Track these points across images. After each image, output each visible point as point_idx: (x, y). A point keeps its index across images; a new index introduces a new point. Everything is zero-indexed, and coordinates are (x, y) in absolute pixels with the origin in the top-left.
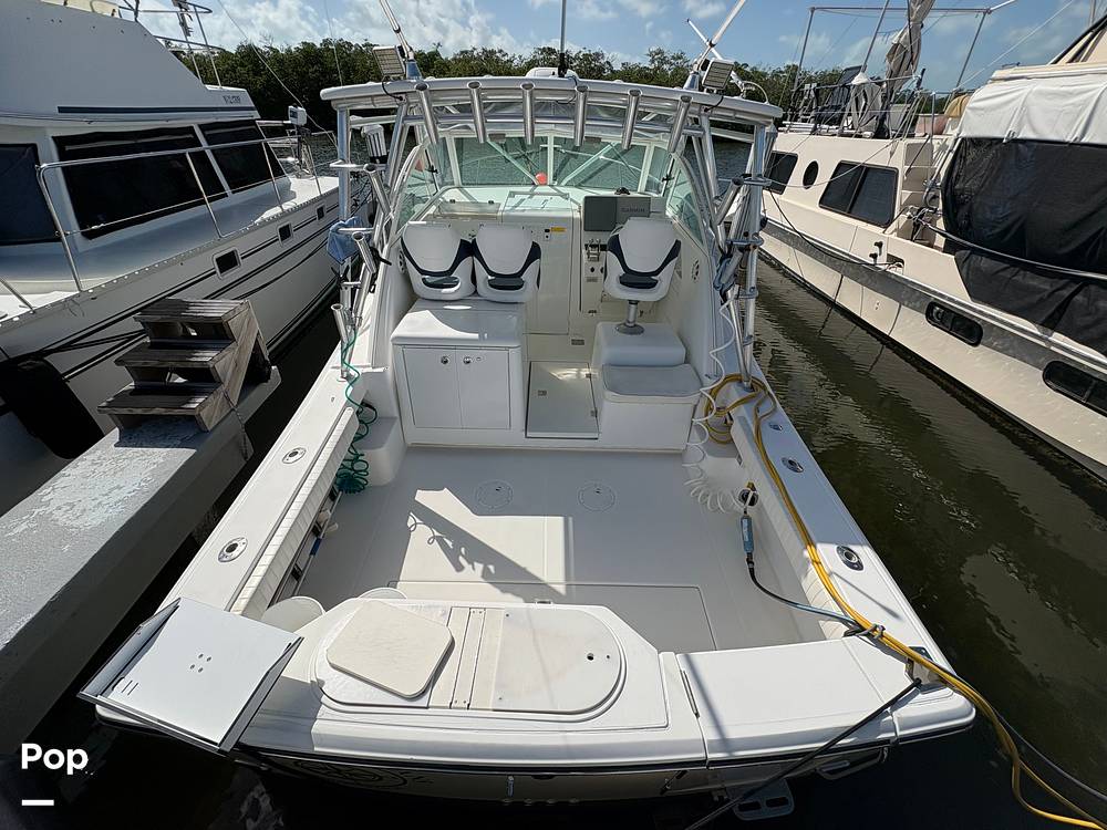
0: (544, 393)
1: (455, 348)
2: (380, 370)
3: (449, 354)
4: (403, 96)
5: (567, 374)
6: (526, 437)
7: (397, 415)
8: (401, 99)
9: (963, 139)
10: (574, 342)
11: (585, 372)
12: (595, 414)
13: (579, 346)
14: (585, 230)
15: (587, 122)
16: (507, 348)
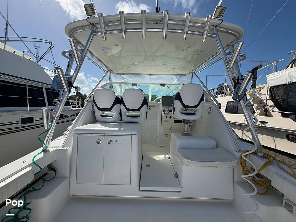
0: (149, 166)
1: (105, 135)
2: (66, 148)
3: (101, 138)
4: (94, 24)
5: (160, 158)
6: (140, 190)
7: (68, 176)
8: (93, 25)
9: (270, 87)
10: (160, 147)
11: (167, 156)
12: (176, 176)
13: (163, 148)
14: (163, 106)
15: (168, 30)
16: (131, 135)
